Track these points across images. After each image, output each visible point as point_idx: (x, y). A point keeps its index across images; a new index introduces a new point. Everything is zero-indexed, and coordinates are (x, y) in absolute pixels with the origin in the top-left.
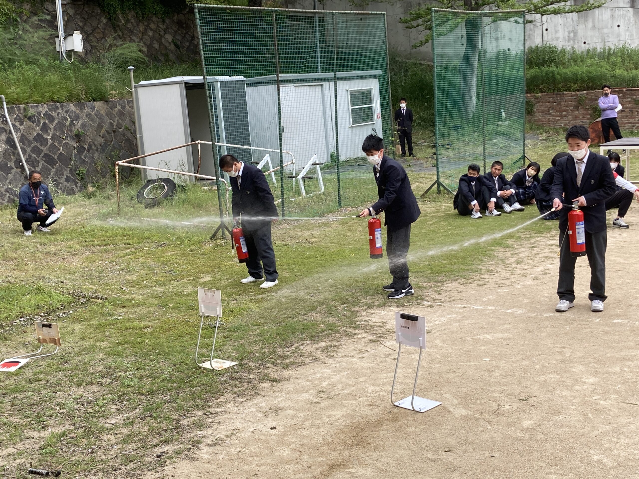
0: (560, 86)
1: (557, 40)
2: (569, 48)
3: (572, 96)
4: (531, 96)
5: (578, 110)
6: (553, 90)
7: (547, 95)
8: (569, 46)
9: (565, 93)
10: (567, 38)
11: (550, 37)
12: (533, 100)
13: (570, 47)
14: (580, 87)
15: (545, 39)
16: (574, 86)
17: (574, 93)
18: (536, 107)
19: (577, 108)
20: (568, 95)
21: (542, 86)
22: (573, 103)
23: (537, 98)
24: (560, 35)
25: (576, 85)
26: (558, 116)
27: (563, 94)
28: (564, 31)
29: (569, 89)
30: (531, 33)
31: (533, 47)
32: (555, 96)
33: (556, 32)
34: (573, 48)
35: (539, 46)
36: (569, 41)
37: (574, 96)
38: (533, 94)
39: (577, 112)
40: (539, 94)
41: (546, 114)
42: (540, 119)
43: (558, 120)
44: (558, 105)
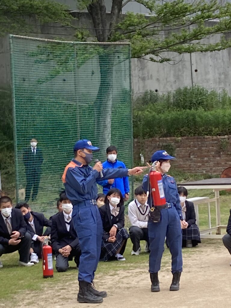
0: (201, 129)
1: (207, 82)
2: (219, 91)
3: (213, 140)
4: (171, 140)
5: (219, 156)
6: (195, 134)
7: (187, 139)
8: (220, 88)
9: (206, 137)
10: (218, 79)
11: (199, 79)
12: (173, 144)
13: (221, 90)
14: (222, 131)
15: (195, 80)
16: (215, 130)
17: (215, 138)
18: (176, 151)
19: (218, 153)
20: (209, 140)
21: (182, 130)
22: (215, 148)
23: (177, 142)
24: (210, 76)
25: (217, 129)
26: (199, 162)
27: (204, 138)
28: (215, 72)
29: (210, 133)
30: (180, 73)
31: (182, 88)
32: (195, 140)
33: (207, 73)
34: (224, 90)
35: (189, 88)
36: (220, 83)
37: (215, 140)
38: (174, 138)
39: (218, 158)
40: (180, 138)
41: (187, 160)
42: (181, 165)
43: (200, 167)
44: (198, 149)
